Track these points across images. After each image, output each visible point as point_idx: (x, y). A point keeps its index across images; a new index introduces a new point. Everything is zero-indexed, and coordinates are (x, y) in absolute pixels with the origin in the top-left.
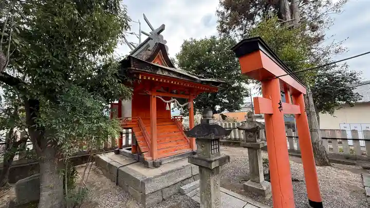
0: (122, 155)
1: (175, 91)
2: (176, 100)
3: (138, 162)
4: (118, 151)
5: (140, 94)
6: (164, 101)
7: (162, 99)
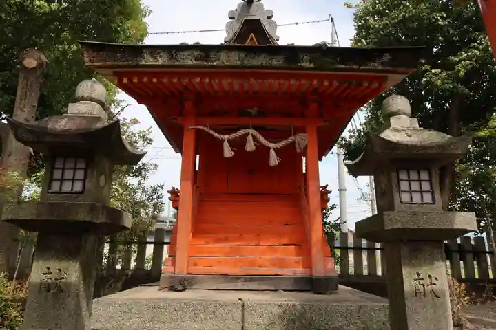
2: (253, 132)
6: (216, 135)
7: (212, 132)
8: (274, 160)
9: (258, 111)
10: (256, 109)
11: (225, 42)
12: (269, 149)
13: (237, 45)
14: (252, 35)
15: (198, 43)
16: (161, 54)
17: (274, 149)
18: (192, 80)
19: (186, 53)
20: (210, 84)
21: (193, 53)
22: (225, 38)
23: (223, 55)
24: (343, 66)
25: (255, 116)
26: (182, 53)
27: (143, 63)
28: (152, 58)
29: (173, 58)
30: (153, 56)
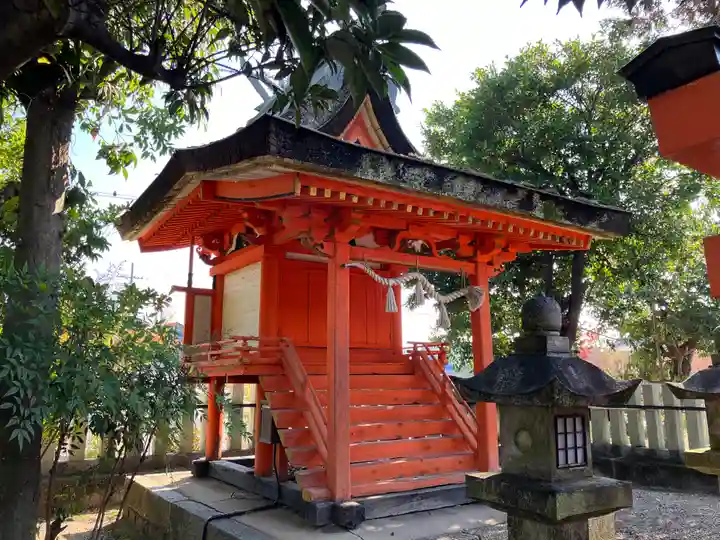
0: (215, 483)
1: (418, 245)
2: (421, 277)
3: (276, 506)
4: (206, 464)
5: (290, 255)
6: (378, 278)
10: (420, 242)
16: (386, 166)
17: (445, 305)
19: (417, 171)
25: (420, 253)
26: (412, 171)
27: (359, 175)
28: (371, 170)
29: (398, 176)
30: (373, 167)
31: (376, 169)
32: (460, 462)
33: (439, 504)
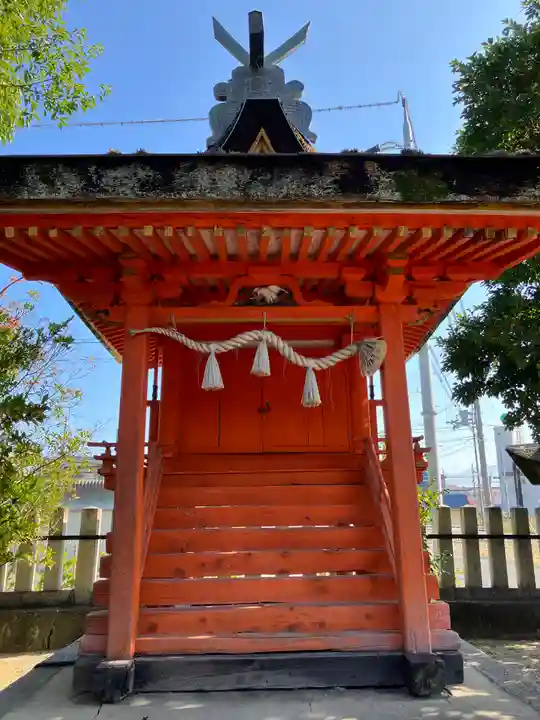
6: (192, 344)
7: (182, 339)
8: (312, 394)
9: (280, 294)
10: (275, 289)
11: (209, 147)
12: (303, 370)
13: (232, 153)
14: (262, 132)
15: (141, 152)
16: (66, 175)
17: (314, 370)
18: (136, 232)
19: (120, 173)
20: (176, 239)
21: (135, 174)
22: (209, 140)
23: (203, 177)
24: (464, 197)
25: (275, 304)
26: (112, 174)
27: (26, 196)
28: (42, 186)
29: (90, 185)
30: (45, 180)
31: (50, 183)
32: (368, 617)
33: (302, 682)
